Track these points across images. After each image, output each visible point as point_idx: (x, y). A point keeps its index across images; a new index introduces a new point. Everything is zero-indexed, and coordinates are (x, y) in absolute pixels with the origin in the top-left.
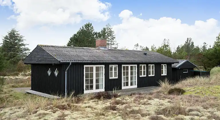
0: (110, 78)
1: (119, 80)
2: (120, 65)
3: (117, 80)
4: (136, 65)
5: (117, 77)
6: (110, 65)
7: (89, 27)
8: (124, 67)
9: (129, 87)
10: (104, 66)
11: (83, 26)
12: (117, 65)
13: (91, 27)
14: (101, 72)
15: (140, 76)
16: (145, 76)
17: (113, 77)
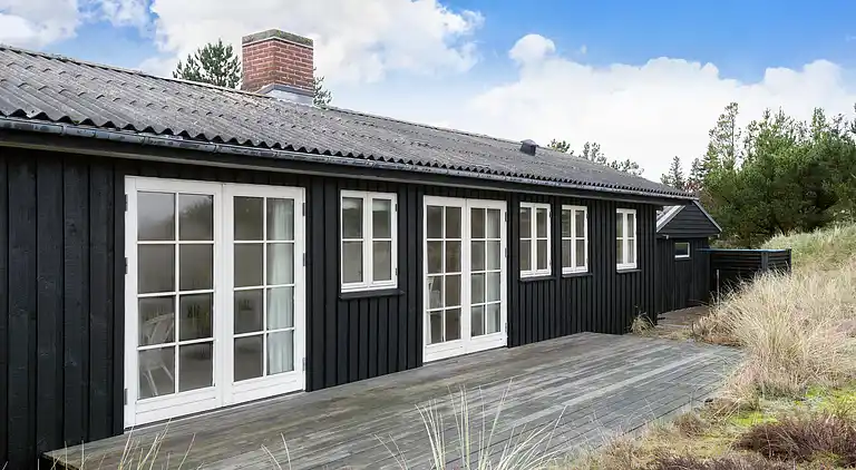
0: (346, 288)
1: (403, 301)
2: (412, 195)
3: (393, 302)
4: (502, 206)
5: (392, 283)
6: (344, 193)
7: (222, 63)
8: (435, 213)
9: (467, 344)
10: (298, 195)
11: (193, 57)
12: (393, 197)
13: (230, 60)
14: (280, 240)
15: (524, 274)
16: (548, 272)
17: (369, 283)
